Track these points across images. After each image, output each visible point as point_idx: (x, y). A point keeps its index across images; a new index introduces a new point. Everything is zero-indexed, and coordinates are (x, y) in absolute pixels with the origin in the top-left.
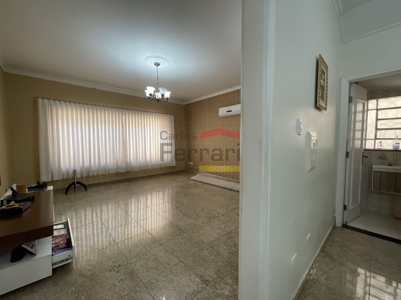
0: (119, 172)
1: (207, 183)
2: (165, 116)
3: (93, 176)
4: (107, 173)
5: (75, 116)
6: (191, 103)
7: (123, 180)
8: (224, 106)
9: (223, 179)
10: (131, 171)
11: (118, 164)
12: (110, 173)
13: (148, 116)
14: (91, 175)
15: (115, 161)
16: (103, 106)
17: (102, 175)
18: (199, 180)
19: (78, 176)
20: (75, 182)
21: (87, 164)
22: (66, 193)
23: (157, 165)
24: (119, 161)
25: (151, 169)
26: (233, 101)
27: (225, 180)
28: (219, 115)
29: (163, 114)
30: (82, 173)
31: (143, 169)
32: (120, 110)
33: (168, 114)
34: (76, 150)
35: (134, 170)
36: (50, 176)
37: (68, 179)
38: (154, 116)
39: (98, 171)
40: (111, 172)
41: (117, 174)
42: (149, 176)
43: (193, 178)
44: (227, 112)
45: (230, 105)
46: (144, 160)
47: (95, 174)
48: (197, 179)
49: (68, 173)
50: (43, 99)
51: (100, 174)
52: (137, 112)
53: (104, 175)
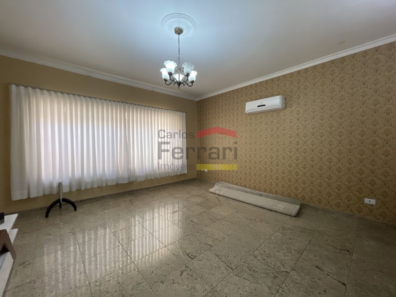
0: (119, 183)
1: (233, 198)
2: (176, 114)
3: (86, 190)
4: (104, 185)
6: (206, 99)
7: (124, 192)
8: (251, 100)
9: (252, 193)
10: (135, 181)
11: (118, 173)
12: (108, 185)
13: (156, 113)
14: (83, 188)
15: (115, 169)
16: (101, 99)
17: (98, 187)
18: (221, 194)
19: (65, 190)
20: (60, 200)
21: (78, 174)
22: (47, 216)
23: (165, 172)
24: (119, 168)
25: (159, 178)
26: (266, 93)
27: (256, 195)
28: (246, 110)
29: (173, 111)
30: (71, 186)
31: (149, 178)
32: (122, 105)
33: (179, 111)
34: (63, 155)
35: (138, 180)
36: (26, 192)
37: (51, 195)
38: (163, 114)
39: (92, 182)
40: (110, 184)
41: (118, 185)
42: (156, 187)
43: (212, 190)
44: (258, 106)
45: (261, 98)
46: (151, 168)
47: (89, 187)
48: (217, 192)
49: (51, 187)
50: (17, 85)
51: (95, 186)
52: (142, 108)
53: (100, 188)
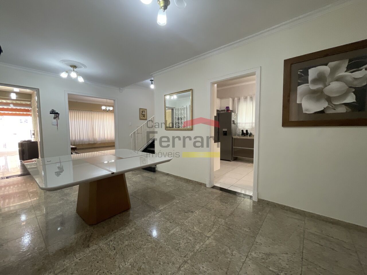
5: (75, 115)
11: (89, 139)
31: (103, 142)
32: (90, 112)
40: (86, 143)
41: (89, 144)
47: (78, 144)
51: (80, 144)
53: (82, 145)
